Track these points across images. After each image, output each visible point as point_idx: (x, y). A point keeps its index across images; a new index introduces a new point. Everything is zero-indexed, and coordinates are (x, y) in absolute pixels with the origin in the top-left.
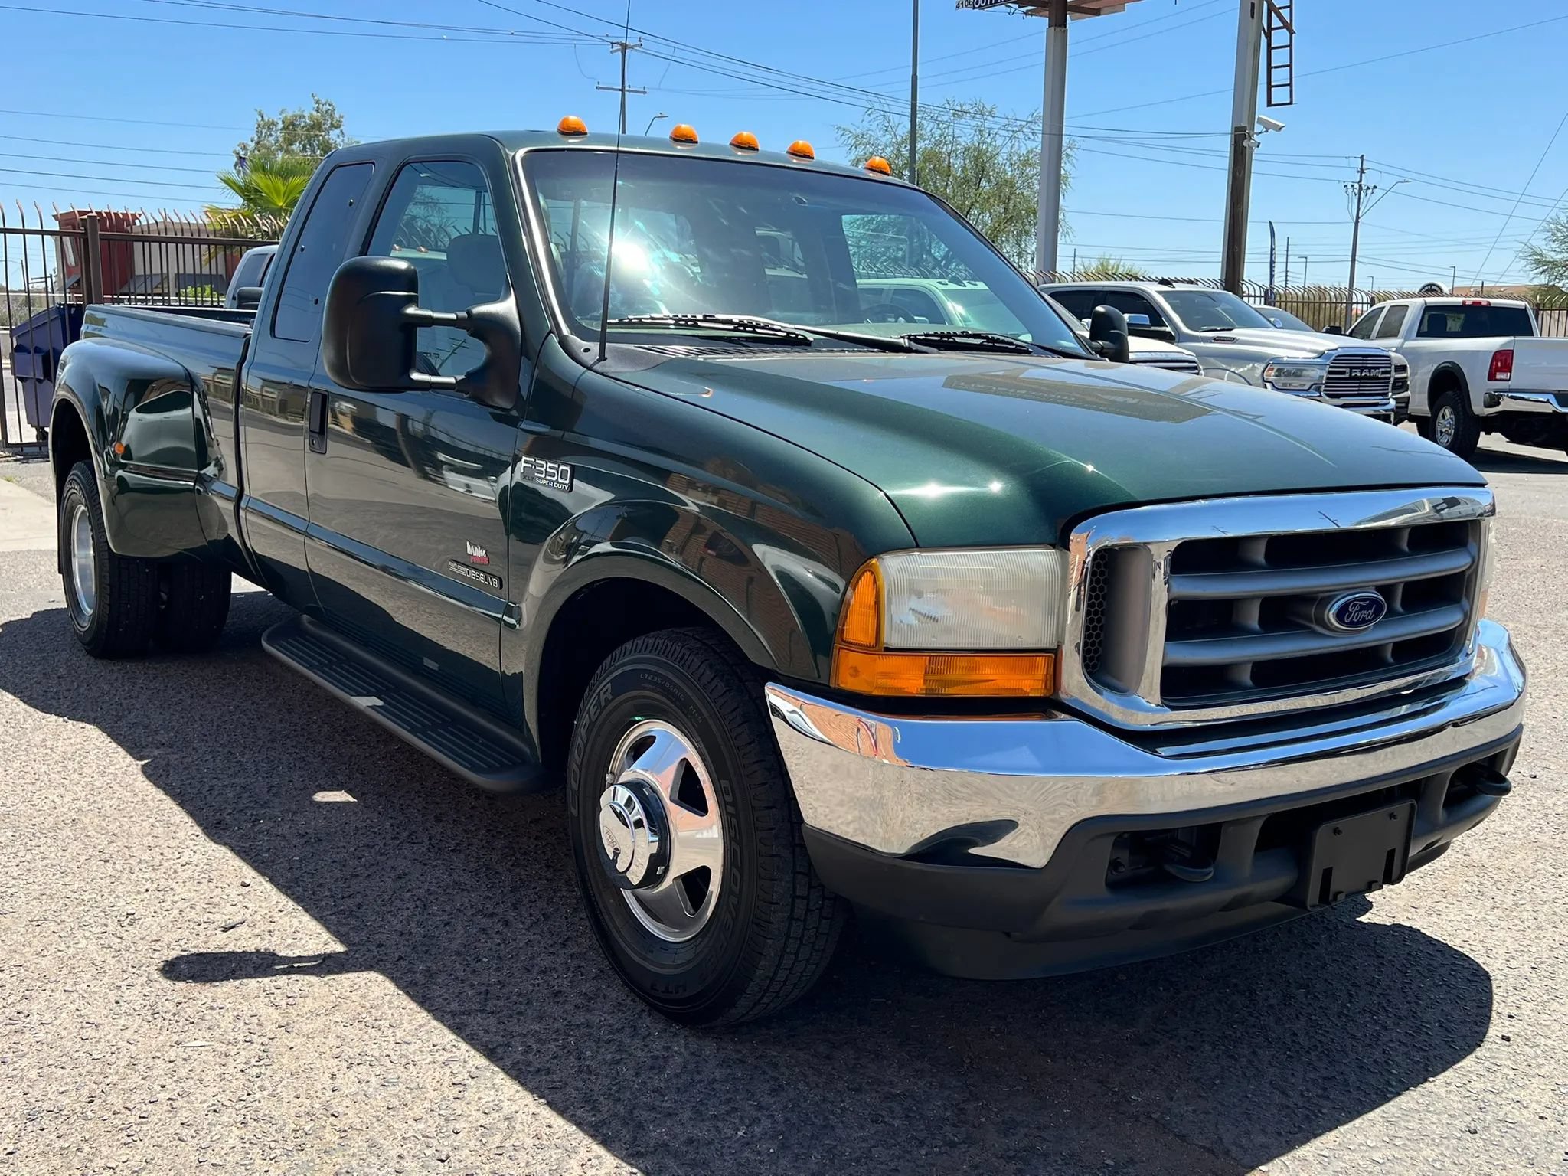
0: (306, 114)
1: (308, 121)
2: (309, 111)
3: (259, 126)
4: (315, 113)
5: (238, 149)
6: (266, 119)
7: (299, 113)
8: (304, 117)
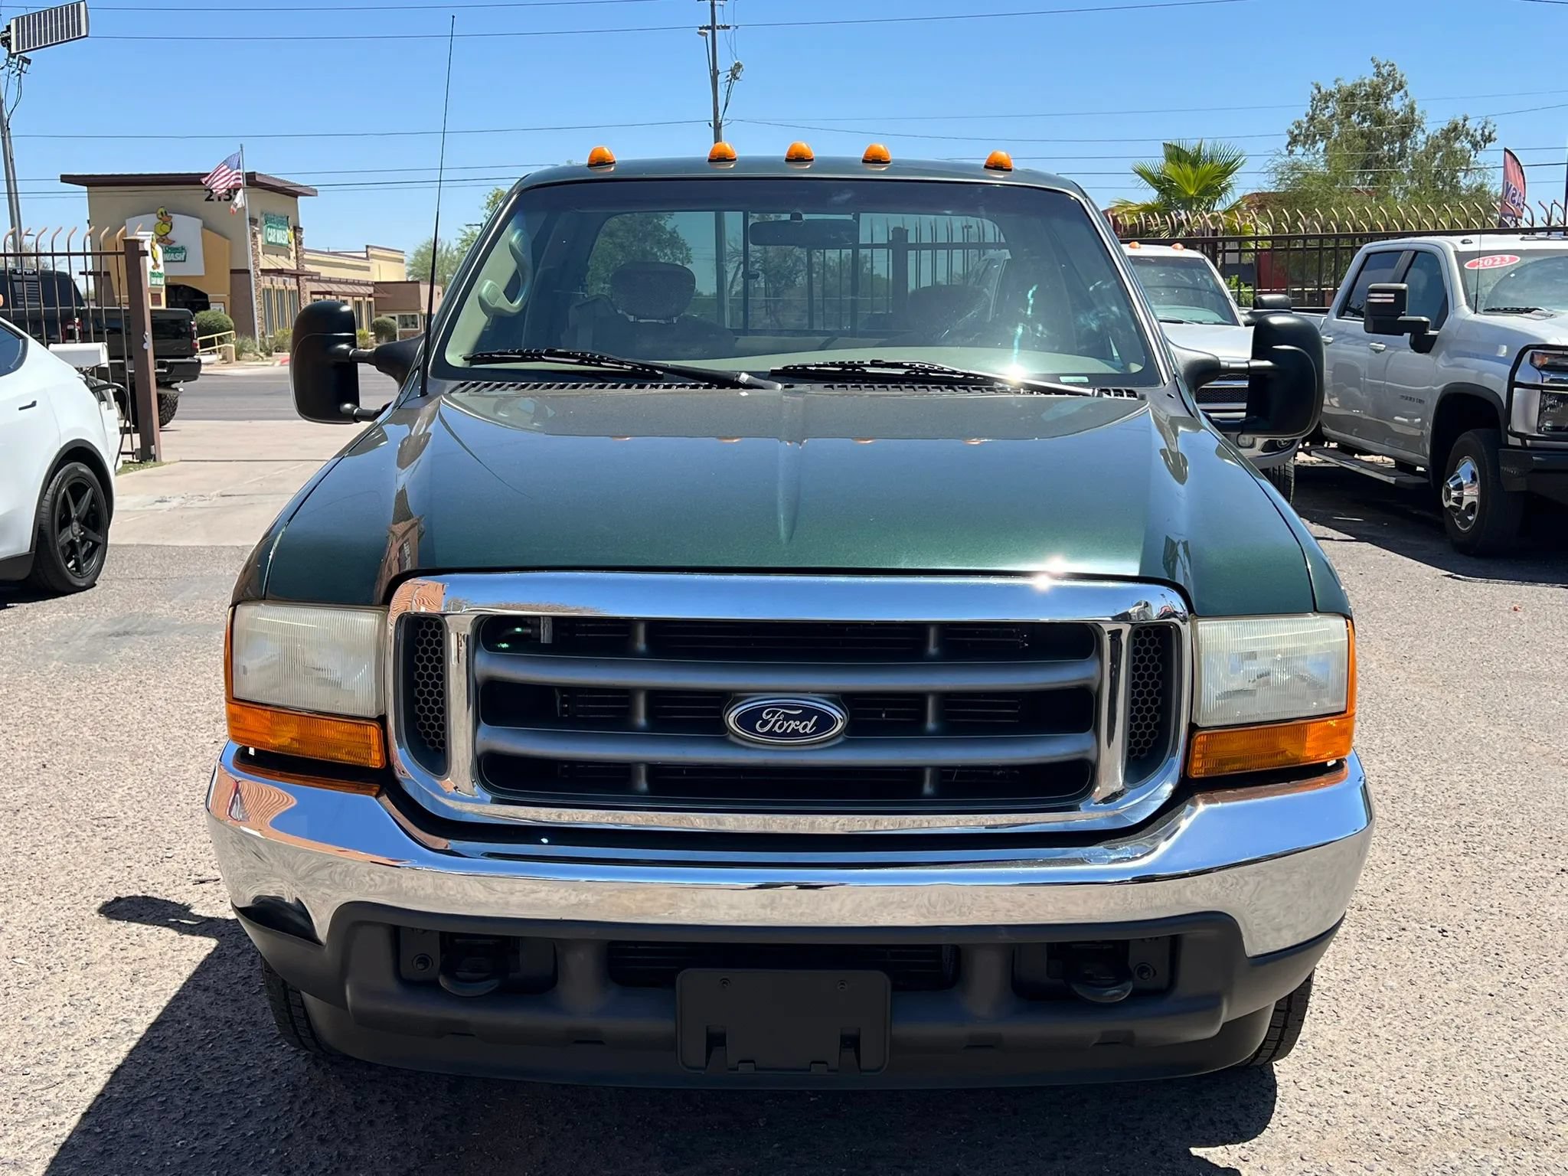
0: (1367, 81)
1: (1368, 89)
2: (1369, 76)
3: (1314, 99)
4: (1375, 79)
5: (1293, 127)
6: (1323, 91)
7: (1360, 81)
8: (1365, 85)
